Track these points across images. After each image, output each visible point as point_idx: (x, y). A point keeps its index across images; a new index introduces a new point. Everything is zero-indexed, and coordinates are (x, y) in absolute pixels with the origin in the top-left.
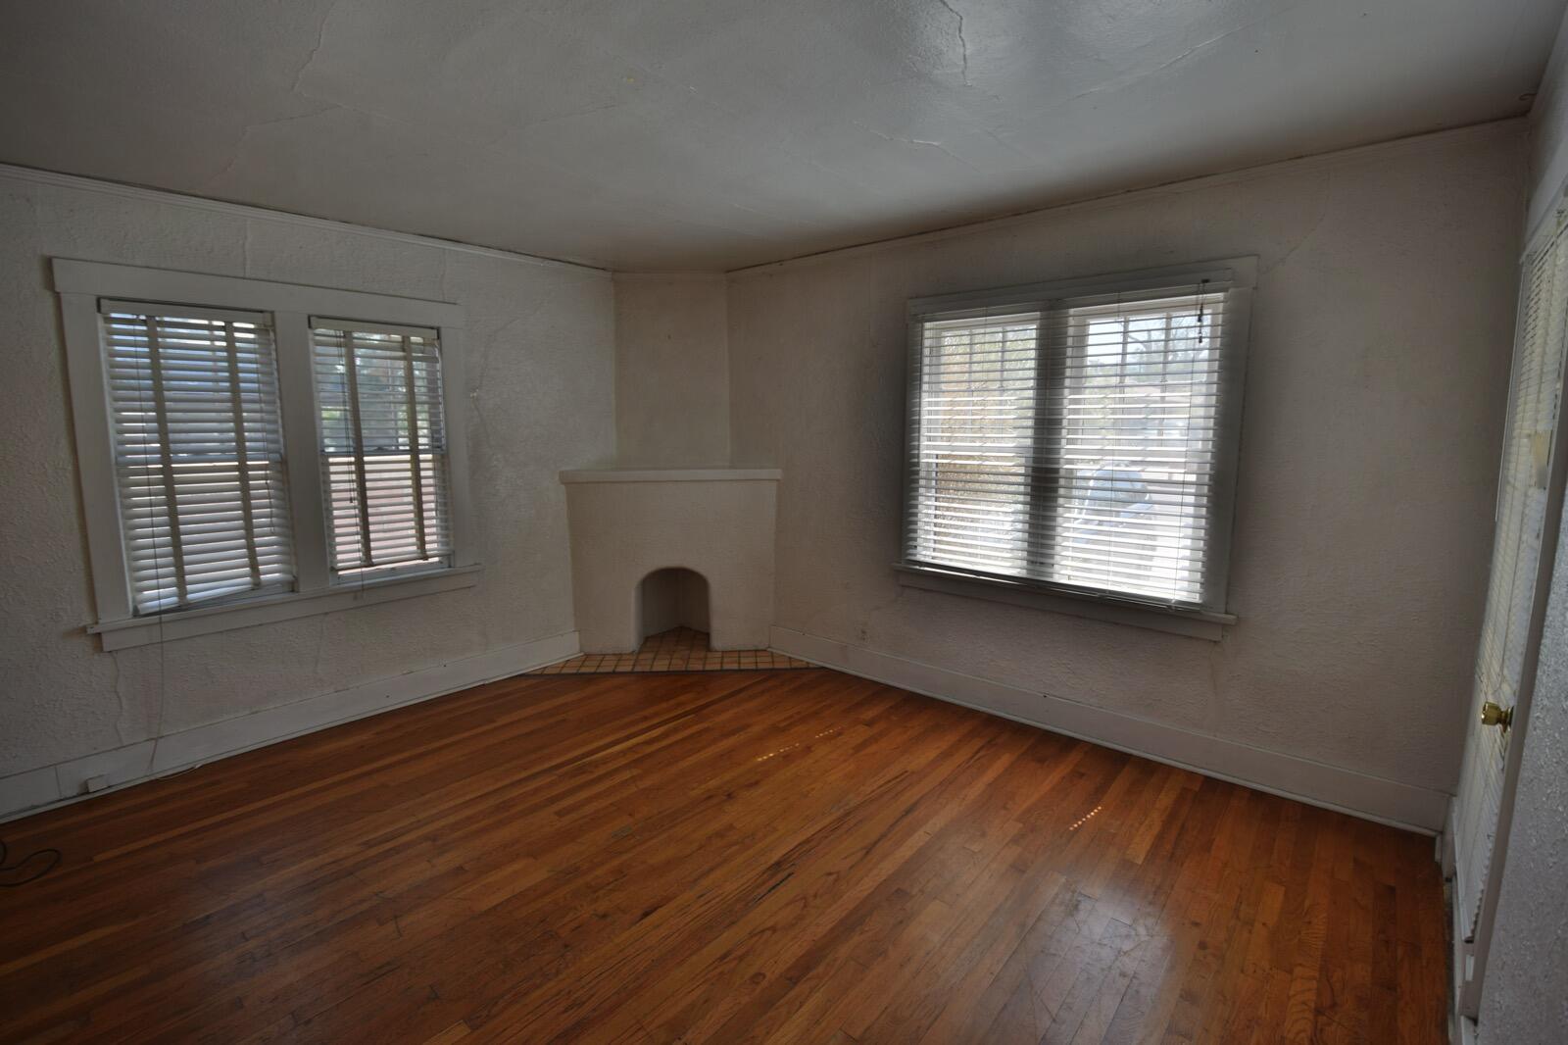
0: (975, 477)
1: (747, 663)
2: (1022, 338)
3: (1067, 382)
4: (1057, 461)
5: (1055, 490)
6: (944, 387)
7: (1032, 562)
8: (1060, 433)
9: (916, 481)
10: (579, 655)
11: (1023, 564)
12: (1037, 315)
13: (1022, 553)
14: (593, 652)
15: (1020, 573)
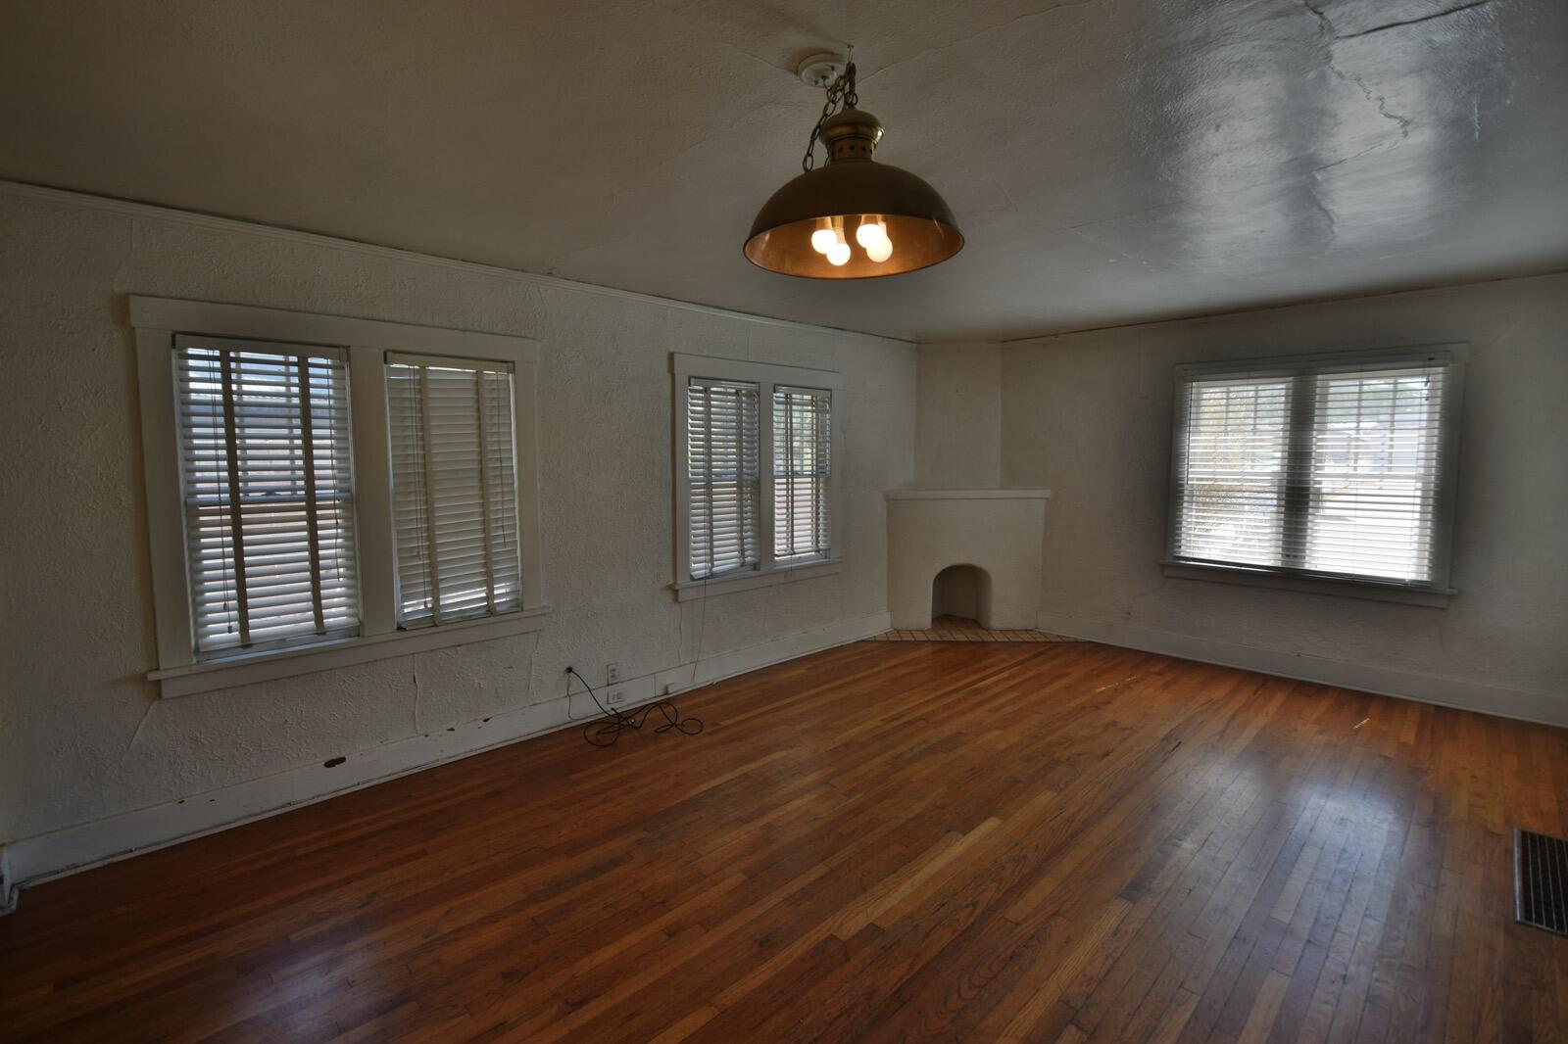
0: (1230, 494)
1: (1026, 637)
2: (1274, 394)
3: (1315, 426)
4: (1308, 482)
5: (1307, 503)
6: (1202, 429)
7: (1288, 556)
8: (1310, 462)
9: (1182, 498)
10: (891, 629)
11: (1280, 557)
12: (1290, 379)
13: (1279, 549)
14: (901, 628)
15: (1277, 564)
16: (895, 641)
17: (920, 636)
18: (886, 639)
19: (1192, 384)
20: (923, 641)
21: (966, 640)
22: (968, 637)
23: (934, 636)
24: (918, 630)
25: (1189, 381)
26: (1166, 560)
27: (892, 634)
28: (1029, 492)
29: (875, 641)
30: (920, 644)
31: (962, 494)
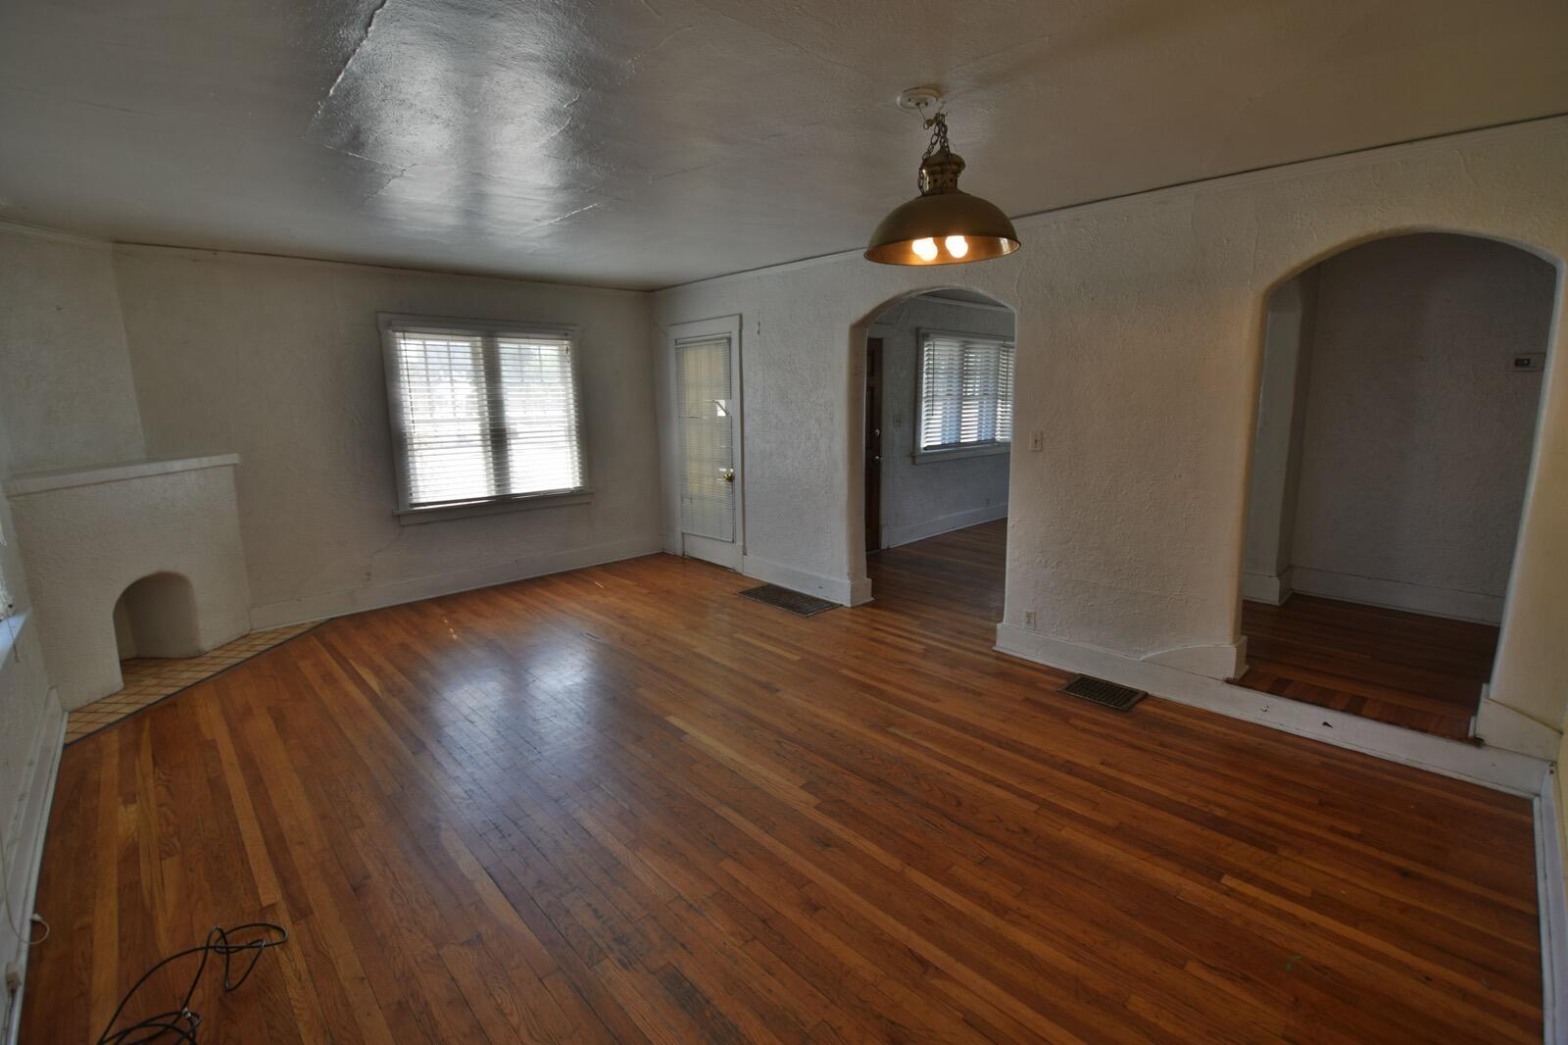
3: (502, 379)
4: (504, 424)
7: (498, 486)
8: (503, 409)
10: (66, 715)
11: (493, 487)
12: (479, 338)
13: (493, 482)
14: (79, 705)
15: (493, 494)
16: (122, 719)
17: (133, 699)
18: (102, 725)
19: (398, 334)
20: (160, 700)
21: (211, 673)
22: (204, 671)
23: (155, 689)
24: (111, 696)
25: (395, 331)
26: (401, 510)
27: (90, 717)
28: (213, 458)
29: (89, 735)
30: (170, 703)
31: (133, 471)
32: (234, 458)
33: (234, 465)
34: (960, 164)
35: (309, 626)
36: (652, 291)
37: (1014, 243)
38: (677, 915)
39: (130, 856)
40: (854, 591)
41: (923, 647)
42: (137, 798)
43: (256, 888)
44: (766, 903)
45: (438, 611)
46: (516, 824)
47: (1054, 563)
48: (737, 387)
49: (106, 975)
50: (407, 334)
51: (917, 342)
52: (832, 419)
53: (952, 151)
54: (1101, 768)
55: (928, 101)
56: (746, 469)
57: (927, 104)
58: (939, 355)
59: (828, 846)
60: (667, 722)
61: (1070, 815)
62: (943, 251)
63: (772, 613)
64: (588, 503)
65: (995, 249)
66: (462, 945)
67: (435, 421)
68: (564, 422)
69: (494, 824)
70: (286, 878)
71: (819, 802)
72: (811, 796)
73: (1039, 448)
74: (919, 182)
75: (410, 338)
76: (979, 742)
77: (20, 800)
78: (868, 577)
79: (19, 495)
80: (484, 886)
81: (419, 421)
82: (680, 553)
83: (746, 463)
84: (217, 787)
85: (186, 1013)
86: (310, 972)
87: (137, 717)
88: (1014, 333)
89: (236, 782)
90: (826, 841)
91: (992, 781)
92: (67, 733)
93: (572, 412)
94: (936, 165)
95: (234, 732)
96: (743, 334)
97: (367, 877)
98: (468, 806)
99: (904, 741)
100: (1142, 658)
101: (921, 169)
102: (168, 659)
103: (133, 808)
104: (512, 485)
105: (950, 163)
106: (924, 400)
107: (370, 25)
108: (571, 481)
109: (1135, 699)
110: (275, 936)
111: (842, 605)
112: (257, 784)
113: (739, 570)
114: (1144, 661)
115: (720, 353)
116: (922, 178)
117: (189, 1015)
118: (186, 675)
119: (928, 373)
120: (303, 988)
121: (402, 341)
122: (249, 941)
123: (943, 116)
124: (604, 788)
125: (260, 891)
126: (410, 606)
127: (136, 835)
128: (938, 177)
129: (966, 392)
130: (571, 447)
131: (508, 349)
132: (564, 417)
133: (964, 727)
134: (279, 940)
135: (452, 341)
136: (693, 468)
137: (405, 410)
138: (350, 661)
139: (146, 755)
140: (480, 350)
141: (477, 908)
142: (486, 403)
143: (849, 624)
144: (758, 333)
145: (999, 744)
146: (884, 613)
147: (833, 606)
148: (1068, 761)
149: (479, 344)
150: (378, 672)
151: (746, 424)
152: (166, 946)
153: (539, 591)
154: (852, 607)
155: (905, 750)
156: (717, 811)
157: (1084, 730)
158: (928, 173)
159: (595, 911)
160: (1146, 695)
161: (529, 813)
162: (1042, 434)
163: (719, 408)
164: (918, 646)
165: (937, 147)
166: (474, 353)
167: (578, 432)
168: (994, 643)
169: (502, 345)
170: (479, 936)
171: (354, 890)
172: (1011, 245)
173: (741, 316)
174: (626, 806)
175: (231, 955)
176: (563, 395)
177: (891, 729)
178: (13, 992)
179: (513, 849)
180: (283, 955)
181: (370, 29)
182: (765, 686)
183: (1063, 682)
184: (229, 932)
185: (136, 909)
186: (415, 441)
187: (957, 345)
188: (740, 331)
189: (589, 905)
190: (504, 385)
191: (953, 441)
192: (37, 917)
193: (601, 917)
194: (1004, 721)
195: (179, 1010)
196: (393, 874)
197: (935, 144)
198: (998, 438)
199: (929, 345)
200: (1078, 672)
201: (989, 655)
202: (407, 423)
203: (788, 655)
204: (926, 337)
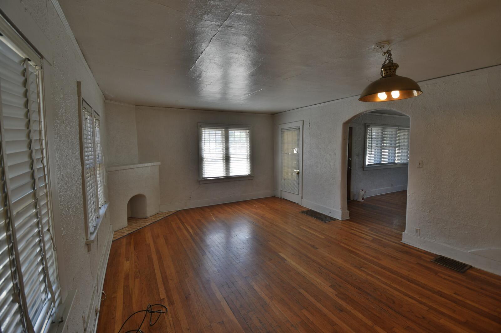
3: (229, 141)
4: (229, 155)
5: (229, 160)
10: (113, 232)
11: (225, 174)
12: (224, 130)
13: (225, 172)
14: (117, 230)
15: (225, 175)
16: (127, 235)
17: (130, 229)
18: (122, 236)
19: (203, 129)
20: (137, 230)
21: (149, 224)
22: (147, 223)
23: (135, 227)
24: (124, 228)
25: (202, 128)
26: (200, 179)
27: (119, 234)
28: (155, 163)
29: (119, 239)
30: (139, 231)
31: (135, 166)
32: (159, 163)
33: (159, 165)
34: (397, 66)
35: (174, 212)
36: (274, 114)
37: (420, 92)
38: (288, 328)
39: (127, 277)
40: (343, 215)
41: (372, 238)
42: (130, 259)
43: (159, 292)
44: (320, 329)
45: (208, 210)
46: (233, 284)
47: (429, 210)
48: (301, 143)
49: (119, 314)
50: (205, 129)
51: (365, 128)
52: (335, 155)
53: (394, 62)
54: (455, 295)
55: (385, 46)
56: (304, 171)
57: (384, 47)
58: (374, 132)
59: (342, 311)
60: (279, 255)
61: (443, 314)
62: (389, 96)
63: (313, 220)
64: (252, 179)
65: (411, 95)
66: (218, 323)
67: (211, 154)
68: (246, 154)
69: (226, 283)
70: (167, 291)
71: (336, 293)
72: (333, 291)
73: (421, 167)
74: (381, 73)
75: (206, 130)
76: (400, 279)
77: (102, 256)
78: (348, 210)
79: (109, 172)
80: (224, 304)
81: (207, 154)
82: (280, 197)
83: (303, 169)
84: (150, 259)
85: (140, 331)
86: (174, 324)
87: (130, 235)
88: (409, 124)
89: (155, 257)
90: (342, 309)
91: (407, 295)
92: (113, 238)
93: (249, 151)
94: (388, 67)
95: (154, 242)
96: (304, 126)
97: (190, 294)
98: (218, 275)
99: (368, 274)
100: (469, 251)
101: (382, 69)
102: (138, 218)
103: (128, 262)
104: (230, 173)
105: (393, 66)
106: (367, 148)
107: (210, 42)
108: (247, 172)
109: (467, 268)
110: (164, 310)
111: (338, 219)
112: (160, 258)
113: (300, 204)
114: (470, 253)
115: (296, 133)
116: (382, 72)
117: (141, 332)
118: (143, 223)
119: (369, 139)
120: (171, 329)
121: (203, 131)
122: (157, 310)
123: (390, 50)
124: (260, 275)
125: (160, 294)
126: (200, 208)
127: (129, 270)
128: (388, 71)
129: (384, 145)
130: (248, 162)
131: (231, 132)
132: (246, 153)
133: (393, 272)
134: (165, 311)
135: (217, 130)
136: (285, 169)
137: (203, 150)
138: (185, 223)
139: (132, 246)
140: (224, 133)
141: (222, 311)
142: (224, 148)
143: (341, 227)
144: (309, 126)
145: (408, 280)
146: (355, 224)
147: (335, 219)
148: (439, 291)
149: (224, 131)
150: (192, 228)
151: (304, 156)
152: (135, 308)
153: (237, 206)
154: (342, 221)
155: (369, 277)
156: (299, 291)
157: (445, 279)
158: (384, 70)
159: (260, 320)
160: (471, 267)
161: (237, 280)
162: (422, 161)
163: (295, 150)
164: (369, 237)
165: (387, 61)
166: (222, 134)
167: (250, 157)
168: (401, 239)
169: (230, 131)
170: (223, 321)
171: (186, 298)
172: (418, 93)
173: (303, 121)
174: (268, 284)
175: (153, 314)
176: (246, 146)
177: (362, 269)
178: (97, 314)
179: (232, 292)
180: (166, 316)
181: (210, 43)
182: (313, 246)
183: (433, 258)
184: (152, 306)
185: (128, 295)
186: (205, 159)
187: (380, 129)
188: (303, 126)
189: (257, 317)
190: (230, 143)
191: (379, 163)
192: (103, 292)
193: (262, 323)
194: (409, 271)
195: (138, 329)
196: (197, 294)
197: (387, 60)
198: (396, 162)
199: (369, 129)
200: (439, 254)
201: (399, 244)
202: (203, 154)
203: (320, 236)
204: (368, 126)
